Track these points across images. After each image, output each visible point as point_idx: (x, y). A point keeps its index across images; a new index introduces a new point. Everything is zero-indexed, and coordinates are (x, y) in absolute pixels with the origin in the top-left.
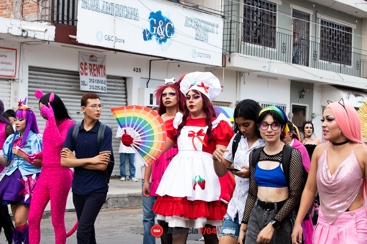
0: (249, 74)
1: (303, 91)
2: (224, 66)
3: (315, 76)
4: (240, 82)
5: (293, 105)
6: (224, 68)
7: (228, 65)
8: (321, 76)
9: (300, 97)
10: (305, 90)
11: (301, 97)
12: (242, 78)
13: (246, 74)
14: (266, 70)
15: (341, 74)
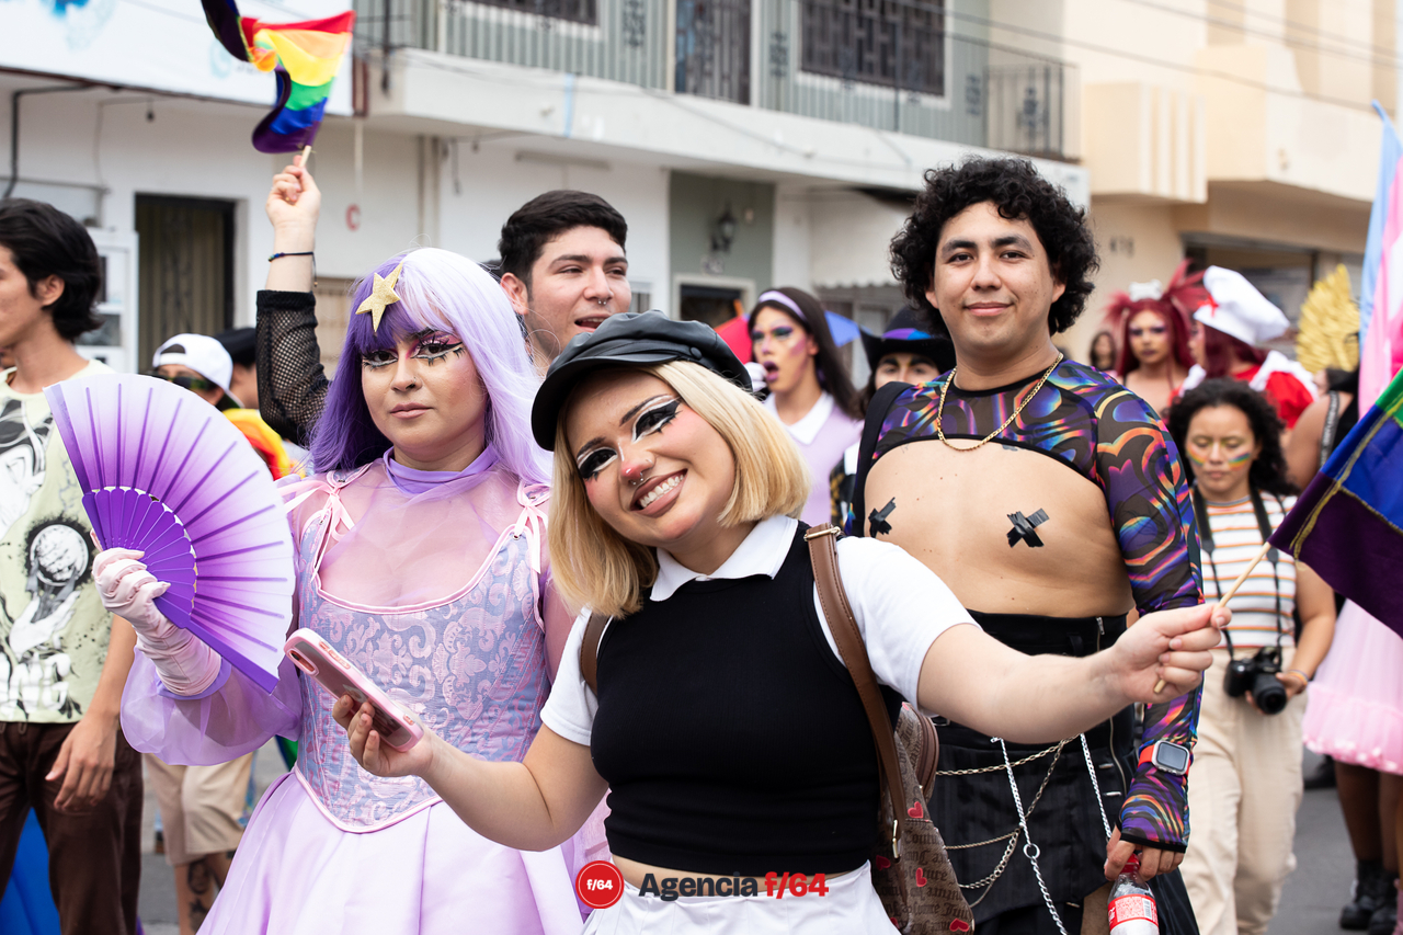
0: (476, 148)
1: (726, 218)
2: (361, 112)
3: (781, 149)
4: (436, 186)
5: (685, 288)
6: (359, 124)
7: (379, 106)
8: (808, 148)
9: (715, 247)
10: (736, 213)
11: (720, 244)
12: (446, 168)
13: (464, 148)
14: (555, 126)
15: (899, 139)
